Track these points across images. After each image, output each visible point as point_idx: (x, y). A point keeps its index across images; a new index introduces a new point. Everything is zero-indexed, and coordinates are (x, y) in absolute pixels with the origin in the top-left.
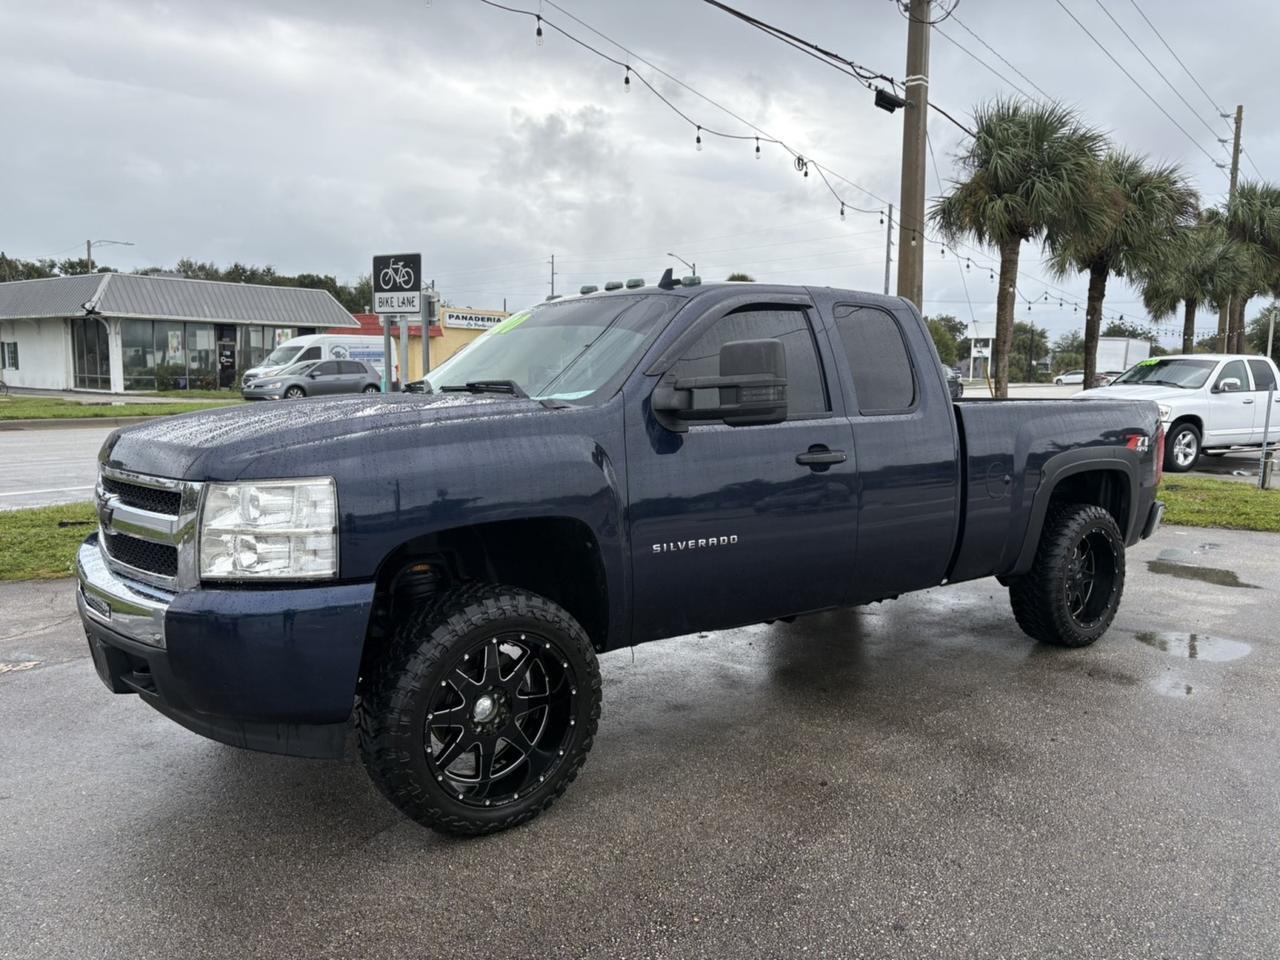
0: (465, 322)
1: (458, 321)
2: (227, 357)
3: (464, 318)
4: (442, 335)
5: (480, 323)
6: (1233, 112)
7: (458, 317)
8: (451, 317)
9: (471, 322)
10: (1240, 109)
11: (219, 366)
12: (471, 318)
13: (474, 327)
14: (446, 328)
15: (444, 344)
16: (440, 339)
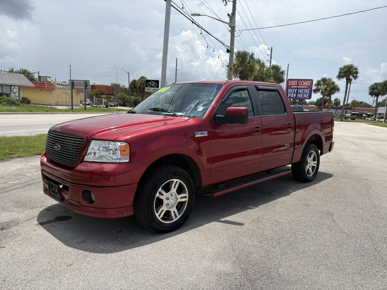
0: (62, 86)
5: (66, 87)
7: (59, 85)
8: (57, 84)
9: (64, 86)
10: (272, 48)
12: (63, 85)
13: (64, 88)
14: (56, 88)
15: (55, 93)
16: (54, 91)
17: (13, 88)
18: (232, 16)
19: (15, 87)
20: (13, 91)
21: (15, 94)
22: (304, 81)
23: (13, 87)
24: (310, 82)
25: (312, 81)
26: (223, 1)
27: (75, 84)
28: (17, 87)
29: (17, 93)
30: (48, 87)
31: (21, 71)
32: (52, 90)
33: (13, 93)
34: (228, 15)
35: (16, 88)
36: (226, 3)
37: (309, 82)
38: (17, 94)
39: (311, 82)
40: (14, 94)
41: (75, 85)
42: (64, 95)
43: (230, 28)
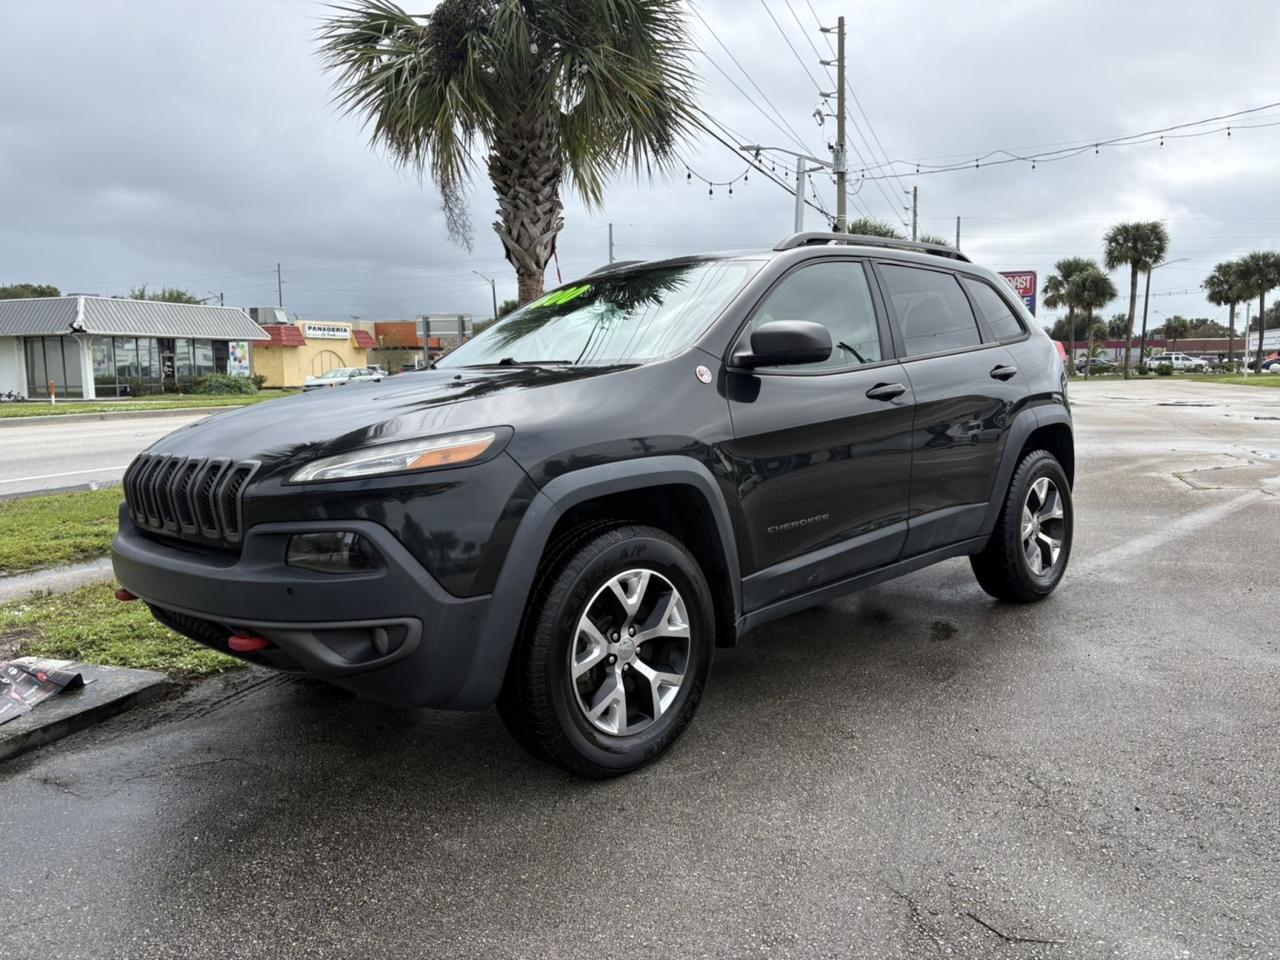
0: (320, 333)
1: (315, 332)
2: (168, 367)
3: (320, 329)
4: (305, 344)
5: (331, 333)
6: (912, 190)
7: (315, 329)
8: (310, 328)
9: (326, 333)
10: (915, 188)
11: (163, 375)
12: (324, 329)
13: (327, 337)
14: (308, 338)
15: (306, 352)
16: (301, 348)
17: (233, 347)
18: (839, 149)
19: (241, 343)
20: (233, 354)
21: (240, 362)
22: (1013, 277)
23: (234, 344)
24: (1028, 278)
25: (1033, 274)
26: (814, 115)
27: (431, 324)
28: (246, 344)
29: (245, 358)
30: (290, 337)
31: (167, 295)
32: (296, 347)
33: (235, 360)
34: (831, 147)
35: (243, 346)
36: (822, 120)
37: (1025, 278)
38: (246, 363)
39: (1031, 279)
40: (237, 362)
41: (431, 329)
42: (326, 356)
43: (835, 177)
